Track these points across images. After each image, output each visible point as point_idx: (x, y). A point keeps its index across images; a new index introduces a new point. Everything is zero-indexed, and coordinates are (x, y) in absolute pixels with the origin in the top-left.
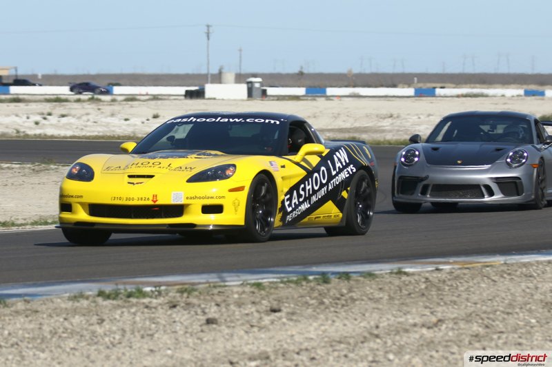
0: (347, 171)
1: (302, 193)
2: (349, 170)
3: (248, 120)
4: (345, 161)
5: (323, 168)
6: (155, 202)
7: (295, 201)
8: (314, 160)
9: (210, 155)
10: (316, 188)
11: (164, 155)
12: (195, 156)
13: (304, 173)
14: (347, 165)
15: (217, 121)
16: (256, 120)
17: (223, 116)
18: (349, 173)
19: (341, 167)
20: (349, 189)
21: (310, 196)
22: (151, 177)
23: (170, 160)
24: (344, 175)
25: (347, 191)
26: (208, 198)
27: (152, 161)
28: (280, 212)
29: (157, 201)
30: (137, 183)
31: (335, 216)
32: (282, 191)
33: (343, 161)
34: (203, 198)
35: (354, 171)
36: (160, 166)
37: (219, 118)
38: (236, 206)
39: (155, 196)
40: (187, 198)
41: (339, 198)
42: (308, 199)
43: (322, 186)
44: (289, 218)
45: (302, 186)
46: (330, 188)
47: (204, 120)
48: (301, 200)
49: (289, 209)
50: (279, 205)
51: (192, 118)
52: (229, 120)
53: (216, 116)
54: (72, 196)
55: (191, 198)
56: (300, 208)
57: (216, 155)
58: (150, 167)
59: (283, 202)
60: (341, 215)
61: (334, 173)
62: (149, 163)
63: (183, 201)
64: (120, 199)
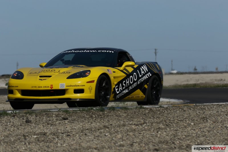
0: (147, 75)
1: (124, 85)
2: (148, 75)
3: (99, 51)
5: (135, 74)
6: (51, 88)
7: (121, 88)
8: (130, 70)
9: (80, 66)
10: (131, 83)
11: (57, 67)
12: (72, 67)
13: (125, 75)
14: (147, 73)
15: (84, 51)
16: (103, 51)
17: (87, 50)
18: (148, 76)
19: (144, 73)
20: (148, 84)
21: (128, 86)
22: (50, 76)
23: (60, 69)
24: (145, 77)
25: (147, 85)
26: (77, 86)
27: (51, 69)
28: (113, 93)
29: (52, 88)
30: (43, 80)
31: (141, 97)
32: (114, 83)
33: (145, 70)
35: (151, 75)
36: (54, 71)
37: (86, 50)
38: (90, 89)
40: (67, 86)
41: (143, 88)
42: (127, 88)
43: (134, 82)
44: (118, 97)
45: (124, 81)
46: (138, 83)
47: (78, 51)
48: (124, 88)
49: (118, 92)
50: (112, 90)
51: (73, 51)
52: (90, 51)
53: (84, 49)
54: (13, 87)
55: (69, 86)
56: (123, 92)
57: (82, 67)
58: (50, 72)
59: (114, 89)
60: (144, 96)
61: (140, 76)
62: (50, 70)
63: (65, 88)
64: (35, 87)
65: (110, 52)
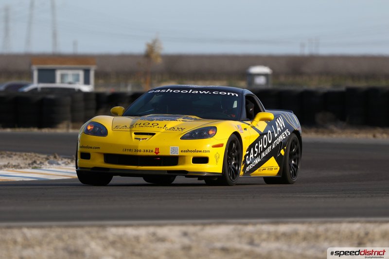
0: (284, 134)
1: (256, 150)
2: (286, 133)
3: (214, 93)
4: (283, 126)
5: (269, 131)
7: (252, 156)
8: (264, 125)
9: (192, 119)
10: (265, 147)
11: (159, 118)
12: (181, 119)
13: (258, 135)
14: (284, 130)
15: (190, 92)
16: (220, 93)
17: (194, 89)
18: (285, 135)
19: (280, 131)
20: (285, 148)
21: (261, 152)
22: (153, 134)
23: (164, 122)
24: (281, 138)
25: (284, 150)
27: (151, 123)
28: (243, 164)
29: (158, 152)
30: (143, 139)
31: (275, 169)
32: (245, 148)
33: (281, 126)
34: (194, 151)
35: (289, 134)
36: (158, 126)
37: (191, 90)
38: (217, 158)
39: (157, 149)
40: (182, 151)
41: (278, 155)
42: (259, 155)
43: (269, 145)
44: (248, 169)
45: (257, 144)
46: (273, 147)
47: (179, 91)
48: (255, 155)
49: (248, 162)
50: (243, 159)
51: (169, 90)
52: (199, 92)
53: (187, 89)
54: (91, 148)
55: (185, 151)
56: (254, 161)
57: (195, 119)
58: (151, 126)
59: (245, 156)
60: (279, 168)
61: (276, 135)
62: (149, 124)
63: (179, 153)
64: (130, 150)
65: (233, 94)
